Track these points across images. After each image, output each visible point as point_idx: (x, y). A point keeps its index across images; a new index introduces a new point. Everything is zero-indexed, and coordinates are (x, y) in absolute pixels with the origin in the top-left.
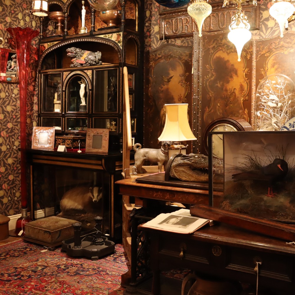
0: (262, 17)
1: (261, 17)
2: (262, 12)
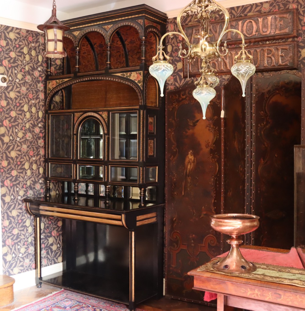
0: (301, 55)
1: (299, 55)
2: (300, 50)
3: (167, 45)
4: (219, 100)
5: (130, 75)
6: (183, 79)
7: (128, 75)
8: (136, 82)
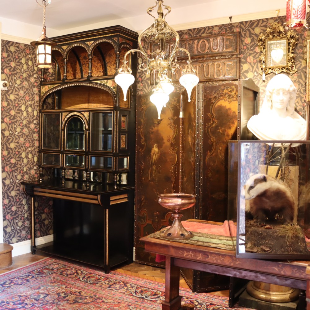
0: (242, 69)
1: (241, 69)
2: (242, 64)
3: (138, 58)
4: (178, 103)
5: (107, 82)
6: (151, 86)
7: (105, 82)
8: (112, 88)
